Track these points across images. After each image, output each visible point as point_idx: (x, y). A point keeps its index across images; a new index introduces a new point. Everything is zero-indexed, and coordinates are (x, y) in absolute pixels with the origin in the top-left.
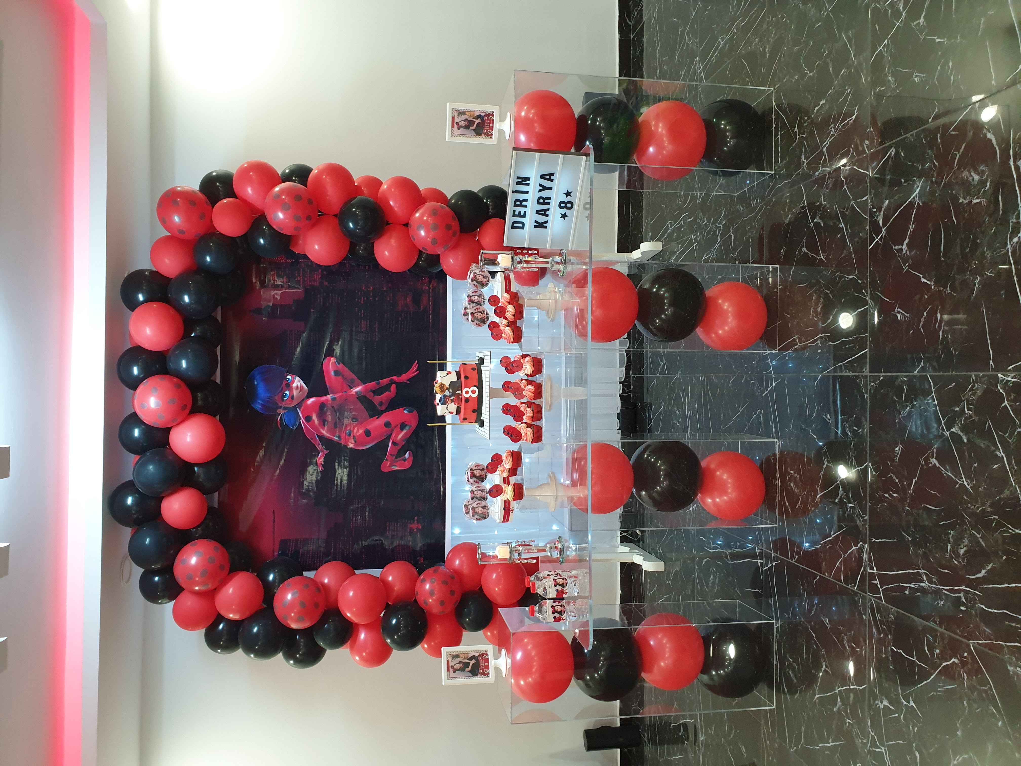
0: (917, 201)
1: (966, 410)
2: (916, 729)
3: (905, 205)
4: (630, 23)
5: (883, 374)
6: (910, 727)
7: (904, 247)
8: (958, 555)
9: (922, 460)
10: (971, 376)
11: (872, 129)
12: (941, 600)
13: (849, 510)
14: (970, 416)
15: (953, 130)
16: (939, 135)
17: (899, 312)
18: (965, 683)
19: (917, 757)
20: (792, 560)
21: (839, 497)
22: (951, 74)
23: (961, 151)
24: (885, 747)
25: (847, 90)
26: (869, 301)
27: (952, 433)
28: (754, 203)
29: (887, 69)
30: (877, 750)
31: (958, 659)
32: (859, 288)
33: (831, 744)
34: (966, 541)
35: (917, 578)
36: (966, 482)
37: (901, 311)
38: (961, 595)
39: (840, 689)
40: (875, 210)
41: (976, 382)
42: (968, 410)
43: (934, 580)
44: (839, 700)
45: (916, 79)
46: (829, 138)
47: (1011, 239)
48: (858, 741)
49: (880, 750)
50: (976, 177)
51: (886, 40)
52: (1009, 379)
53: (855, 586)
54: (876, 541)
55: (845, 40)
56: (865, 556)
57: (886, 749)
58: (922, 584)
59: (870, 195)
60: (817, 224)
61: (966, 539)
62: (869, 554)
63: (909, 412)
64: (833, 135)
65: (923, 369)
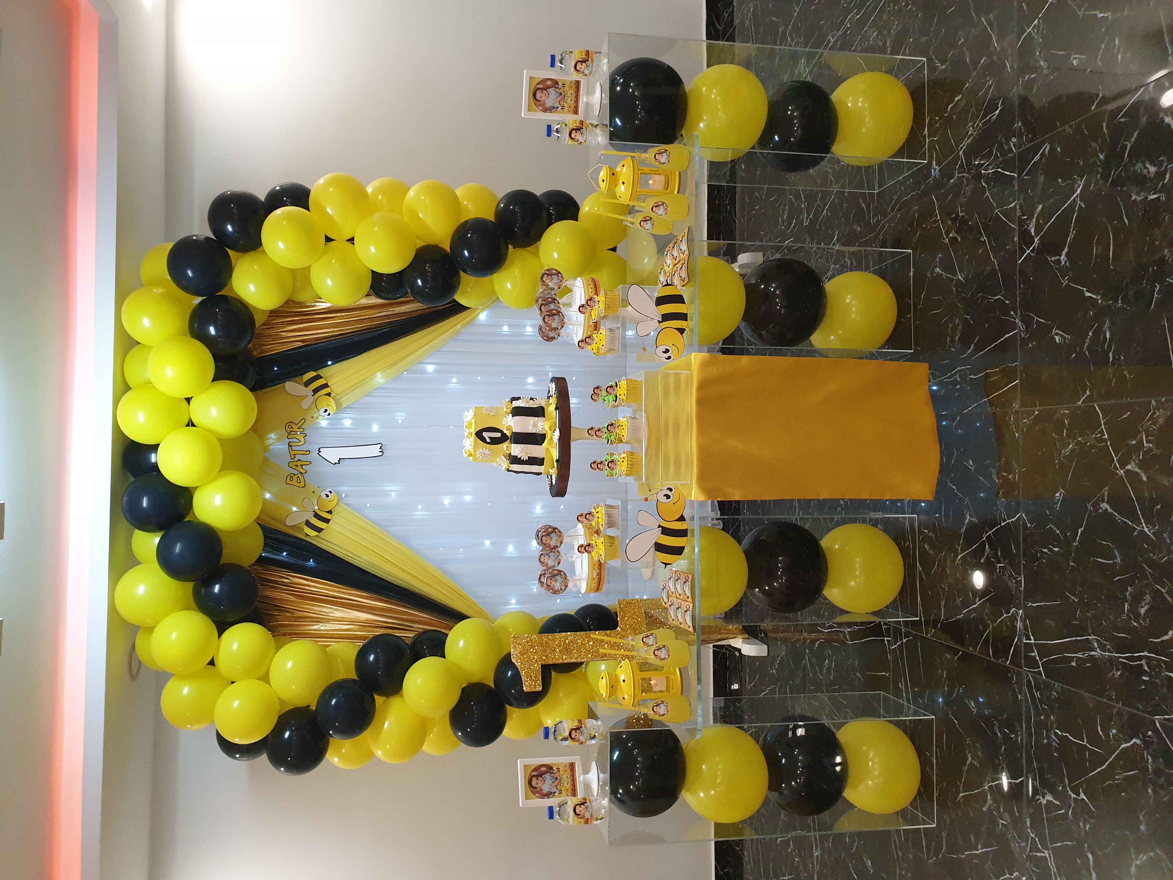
0: (1079, 202)
1: (1145, 442)
2: (1088, 826)
3: (1063, 208)
4: (719, 27)
5: (1038, 408)
6: (1081, 824)
7: (1063, 258)
8: (1137, 616)
9: (1089, 505)
10: (1150, 402)
11: (1020, 124)
12: (1117, 670)
13: (998, 571)
14: (1150, 450)
15: (1121, 117)
16: (1104, 124)
17: (1057, 334)
18: (1150, 767)
19: (1089, 859)
20: (927, 634)
21: (985, 557)
22: (1118, 51)
23: (1133, 140)
24: (1049, 850)
25: (989, 81)
26: (1020, 324)
27: (1128, 472)
28: (875, 221)
29: (1038, 53)
30: (1038, 854)
31: (1141, 740)
32: (1005, 310)
33: (980, 851)
34: (1148, 598)
35: (1087, 646)
36: (1148, 527)
37: (1060, 332)
38: (1143, 662)
39: (990, 784)
40: (1026, 217)
41: (1157, 409)
42: (1147, 443)
43: (1108, 647)
44: (989, 797)
45: (1075, 62)
46: (966, 139)
48: (1015, 845)
49: (1042, 854)
50: (1153, 169)
51: (1037, 20)
53: (1008, 661)
54: (1033, 605)
55: (985, 24)
56: (1019, 624)
57: (1051, 852)
58: (1093, 653)
59: (1019, 200)
60: (952, 240)
61: (1147, 595)
62: (1023, 621)
63: (1073, 450)
64: (972, 135)
65: (1090, 399)
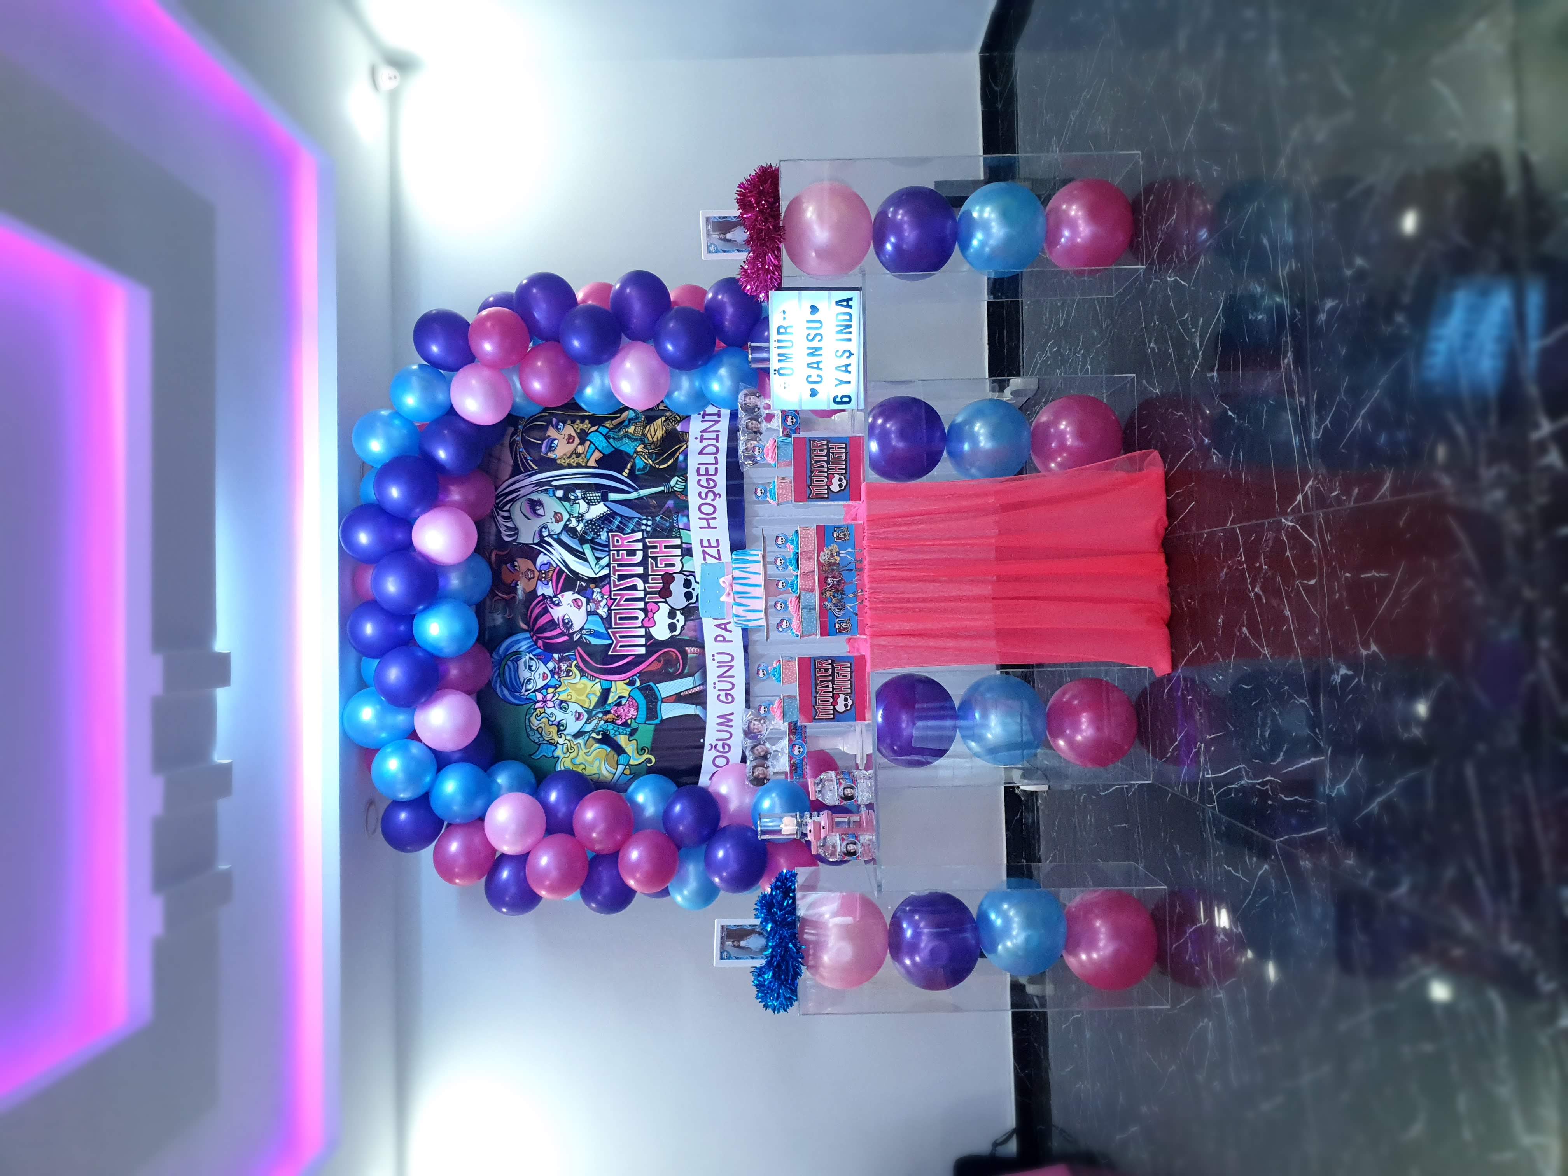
0: (1222, 318)
1: (1263, 564)
3: (1213, 323)
5: (1206, 530)
7: (1215, 374)
8: (1264, 740)
9: (1237, 631)
10: (1263, 524)
12: (1255, 797)
14: (1266, 572)
16: (1233, 240)
17: (1214, 454)
18: (1274, 891)
21: (1181, 690)
23: (1248, 258)
26: (1194, 443)
27: (1256, 595)
28: (1105, 326)
31: (1270, 865)
32: (1185, 427)
34: (1269, 721)
35: (1240, 775)
36: (1267, 651)
37: (1216, 452)
38: (1268, 787)
39: (1189, 931)
40: (1193, 330)
41: (1268, 531)
43: (1250, 774)
44: (1190, 945)
45: (1215, 173)
46: (1158, 243)
47: (1284, 361)
48: (1204, 990)
50: (1259, 289)
52: (1289, 524)
53: (1198, 798)
54: (1209, 738)
55: (1164, 123)
56: (1202, 759)
58: (1243, 782)
59: (1189, 311)
60: (1153, 349)
61: (1269, 719)
62: (1205, 755)
63: (1227, 574)
64: (1161, 239)
65: (1233, 523)
